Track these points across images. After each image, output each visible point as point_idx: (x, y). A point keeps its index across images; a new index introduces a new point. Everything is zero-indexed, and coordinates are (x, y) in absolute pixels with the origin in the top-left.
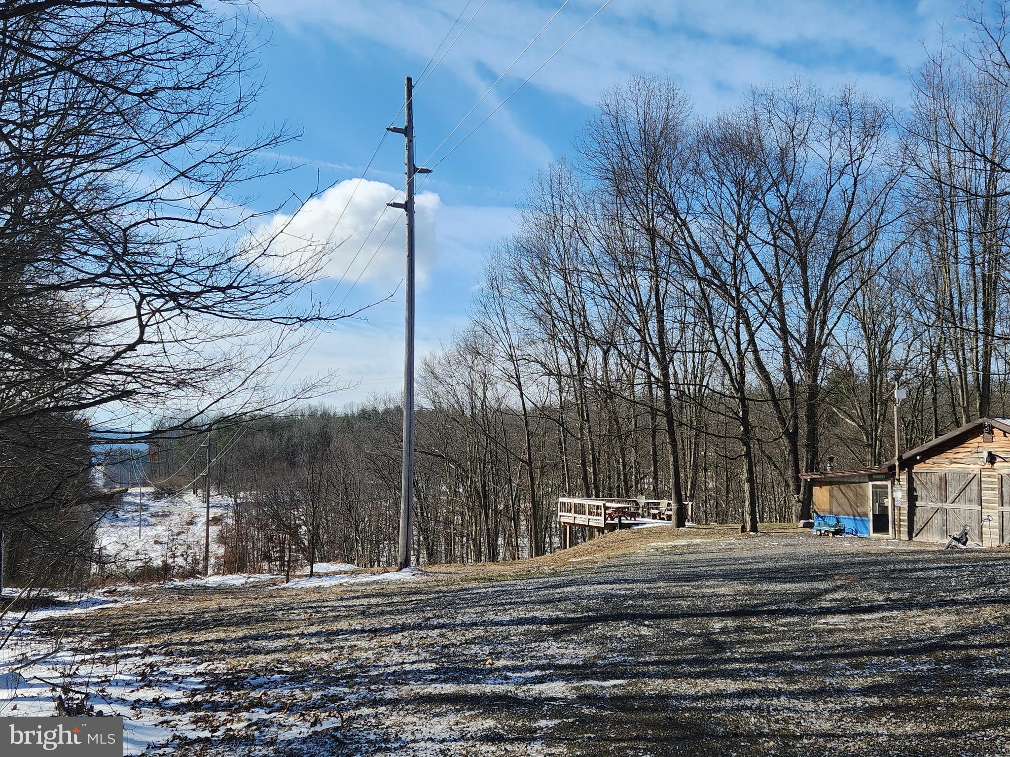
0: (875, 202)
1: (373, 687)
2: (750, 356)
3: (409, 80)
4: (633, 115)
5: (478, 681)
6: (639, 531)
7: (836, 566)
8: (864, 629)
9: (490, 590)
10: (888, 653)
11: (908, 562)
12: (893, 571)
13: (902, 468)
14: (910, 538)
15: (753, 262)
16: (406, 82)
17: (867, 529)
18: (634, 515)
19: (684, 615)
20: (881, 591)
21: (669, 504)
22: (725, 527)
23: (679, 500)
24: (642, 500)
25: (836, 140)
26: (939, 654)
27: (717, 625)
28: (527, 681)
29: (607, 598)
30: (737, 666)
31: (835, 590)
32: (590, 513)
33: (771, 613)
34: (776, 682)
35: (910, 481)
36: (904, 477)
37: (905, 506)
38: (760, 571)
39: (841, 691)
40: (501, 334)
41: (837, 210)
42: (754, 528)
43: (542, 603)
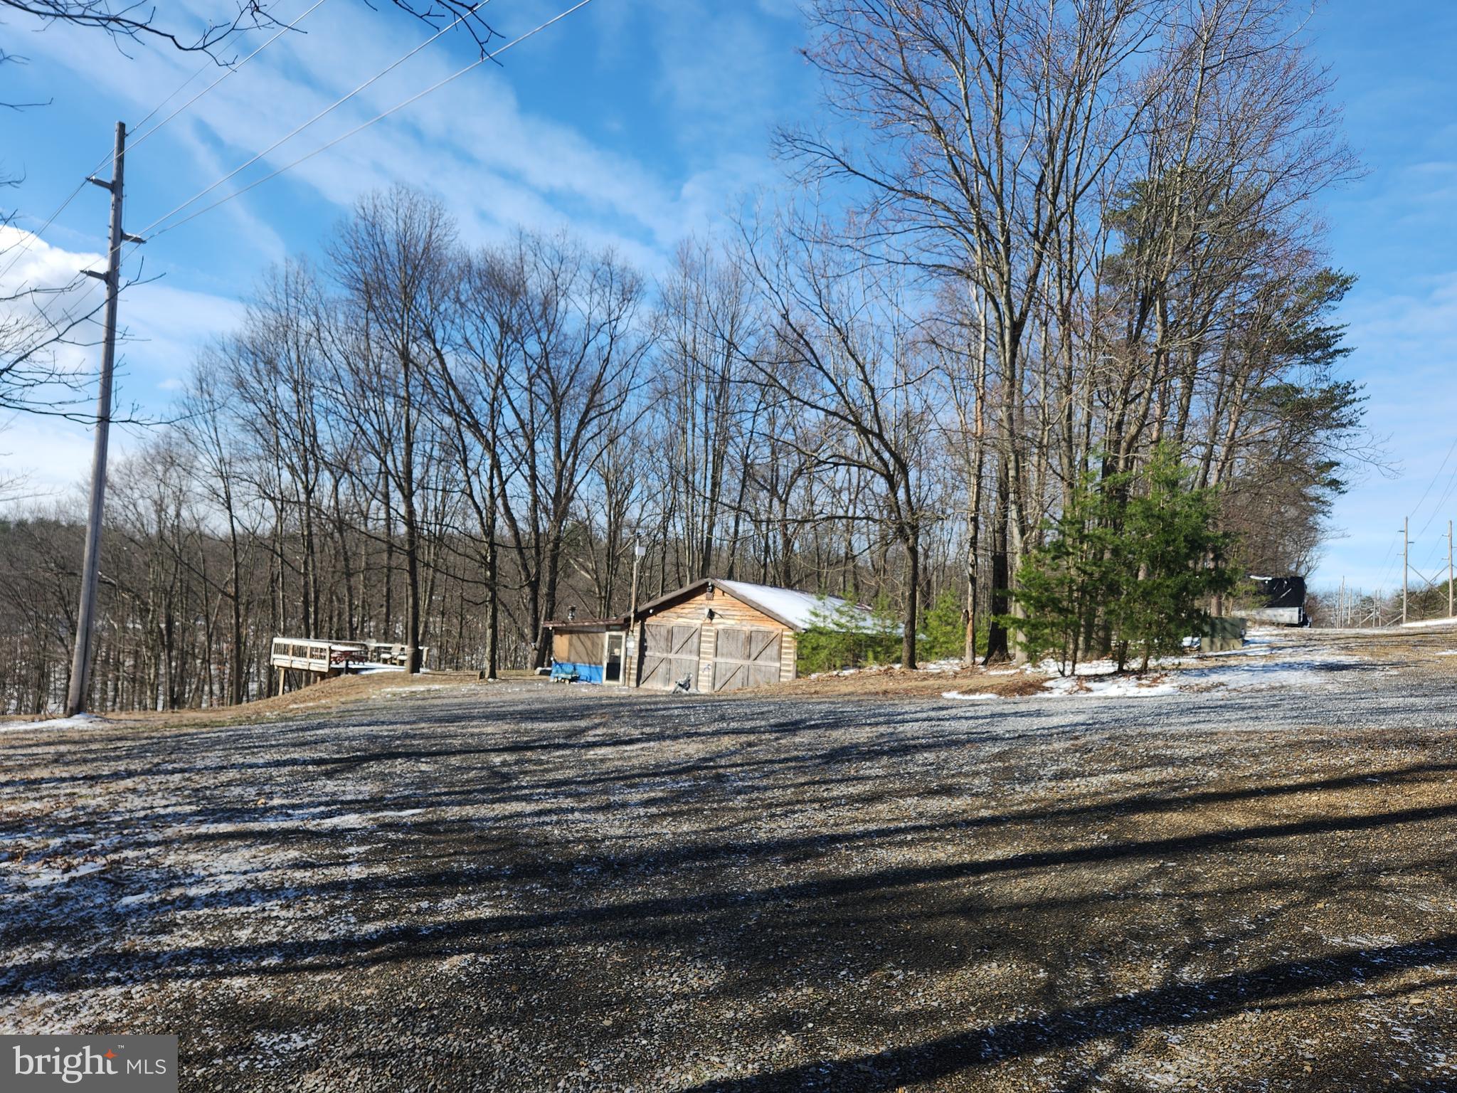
0: (627, 364)
1: (125, 832)
2: (499, 502)
3: (122, 126)
4: (391, 226)
5: (256, 820)
6: (368, 677)
7: (588, 708)
8: (629, 757)
9: (223, 735)
10: (655, 775)
11: (649, 703)
12: (641, 711)
13: (636, 621)
14: (638, 685)
15: (509, 407)
16: (117, 127)
17: (601, 677)
18: (362, 659)
19: (460, 752)
20: (635, 727)
21: (402, 649)
22: (461, 673)
23: (416, 644)
24: (373, 644)
25: (596, 298)
26: (696, 773)
27: (497, 759)
28: (314, 817)
29: (372, 738)
30: (527, 791)
31: (596, 726)
32: (312, 656)
33: (544, 747)
34: (568, 803)
35: (643, 632)
36: (637, 629)
37: (636, 655)
38: (520, 713)
39: (624, 805)
40: (210, 447)
41: (592, 368)
42: (493, 675)
43: (294, 745)
